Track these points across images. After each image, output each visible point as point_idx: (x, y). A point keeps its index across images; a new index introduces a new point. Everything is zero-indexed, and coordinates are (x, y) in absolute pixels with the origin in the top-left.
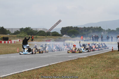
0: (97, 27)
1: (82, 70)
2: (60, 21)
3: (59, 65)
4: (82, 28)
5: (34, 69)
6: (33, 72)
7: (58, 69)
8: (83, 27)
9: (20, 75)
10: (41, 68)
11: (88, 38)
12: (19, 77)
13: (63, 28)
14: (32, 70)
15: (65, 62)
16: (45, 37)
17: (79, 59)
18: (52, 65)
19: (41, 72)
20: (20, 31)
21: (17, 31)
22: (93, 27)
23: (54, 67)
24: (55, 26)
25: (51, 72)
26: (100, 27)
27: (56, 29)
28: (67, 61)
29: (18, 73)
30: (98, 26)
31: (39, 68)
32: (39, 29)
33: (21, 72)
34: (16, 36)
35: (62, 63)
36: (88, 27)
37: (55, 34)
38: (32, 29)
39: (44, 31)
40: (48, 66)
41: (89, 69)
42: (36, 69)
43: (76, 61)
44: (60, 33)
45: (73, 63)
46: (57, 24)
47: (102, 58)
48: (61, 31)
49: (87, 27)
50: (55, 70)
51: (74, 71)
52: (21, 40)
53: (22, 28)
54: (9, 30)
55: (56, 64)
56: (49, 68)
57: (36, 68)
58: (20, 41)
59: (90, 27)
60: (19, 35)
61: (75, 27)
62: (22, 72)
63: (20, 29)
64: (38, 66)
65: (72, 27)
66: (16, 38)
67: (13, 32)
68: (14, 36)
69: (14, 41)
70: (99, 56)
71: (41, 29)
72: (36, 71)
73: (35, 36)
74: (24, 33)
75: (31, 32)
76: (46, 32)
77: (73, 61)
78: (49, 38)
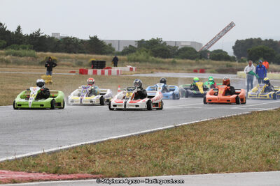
2: (231, 26)
3: (197, 127)
7: (192, 136)
10: (152, 132)
12: (89, 151)
13: (238, 42)
15: (215, 120)
16: (194, 61)
17: (252, 113)
18: (182, 126)
20: (136, 46)
21: (130, 46)
23: (183, 130)
24: (220, 36)
28: (222, 119)
32: (182, 44)
35: (207, 121)
37: (220, 56)
38: (165, 43)
39: (192, 48)
40: (172, 128)
41: (266, 136)
43: (243, 117)
46: (225, 31)
48: (233, 48)
50: (183, 138)
52: (134, 68)
53: (142, 41)
54: (110, 45)
55: (193, 125)
58: (131, 69)
60: (133, 56)
61: (266, 40)
63: (138, 42)
64: (148, 128)
65: (259, 39)
67: (121, 50)
69: (118, 71)
71: (188, 44)
73: (172, 60)
74: (145, 52)
75: (163, 50)
76: (198, 51)
77: (236, 117)
78: (204, 64)
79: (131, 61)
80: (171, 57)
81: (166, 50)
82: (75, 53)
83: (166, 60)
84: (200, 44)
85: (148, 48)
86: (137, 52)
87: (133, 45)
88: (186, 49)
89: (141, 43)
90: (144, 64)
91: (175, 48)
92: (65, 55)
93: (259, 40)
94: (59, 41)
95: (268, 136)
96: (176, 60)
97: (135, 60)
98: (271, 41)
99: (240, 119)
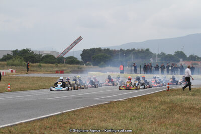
0: (142, 50)
1: (118, 122)
2: (80, 39)
3: (77, 113)
4: (118, 51)
5: (36, 120)
6: (35, 124)
7: (76, 120)
8: (118, 49)
9: (12, 129)
10: (47, 117)
11: (127, 67)
12: (10, 132)
13: (84, 51)
14: (34, 120)
15: (88, 108)
16: (55, 65)
17: (111, 103)
18: (67, 113)
19: (49, 125)
20: (12, 55)
21: (8, 54)
22: (136, 49)
23: (69, 116)
24: (72, 46)
25: (65, 125)
26: (148, 50)
27: (73, 52)
28: (92, 107)
29: (10, 126)
30: (145, 48)
31: (44, 118)
32: (45, 52)
33: (14, 124)
34: (5, 63)
36: (128, 50)
37: (72, 61)
38: (33, 52)
39: (52, 56)
40: (60, 114)
41: (129, 119)
42: (39, 119)
43: (106, 106)
44: (79, 58)
45: (102, 110)
46: (76, 43)
47: (149, 101)
48: (81, 55)
49: (126, 49)
50: (71, 122)
51: (104, 124)
52: (14, 70)
53: (17, 51)
56: (60, 118)
57: (40, 117)
58: (12, 71)
59: (130, 49)
60: (10, 61)
61: (105, 49)
62: (16, 125)
63: (13, 51)
66: (6, 67)
67: (1, 57)
68: (3, 63)
69: (3, 73)
70: (146, 99)
71: (49, 53)
72: (39, 124)
73: (38, 64)
74: (19, 59)
75: (31, 57)
76: (56, 57)
77: (101, 106)
78: (62, 67)
79: (10, 65)
80: (38, 63)
81: (34, 57)
83: (34, 64)
84: (57, 53)
85: (20, 56)
86: (14, 59)
87: (10, 53)
88: (48, 56)
89: (15, 52)
90: (19, 67)
91: (40, 55)
93: (99, 49)
96: (42, 64)
97: (12, 65)
98: (108, 49)
99: (105, 107)
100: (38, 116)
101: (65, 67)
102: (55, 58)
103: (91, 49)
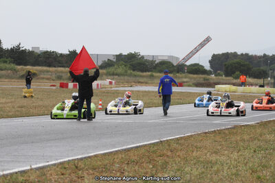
2: (208, 40)
3: (182, 141)
4: (260, 57)
7: (177, 151)
10: (137, 147)
13: (214, 56)
15: (199, 135)
16: (172, 75)
17: (235, 127)
18: (167, 141)
20: (115, 60)
21: (109, 60)
23: (169, 145)
24: (196, 50)
28: (206, 133)
31: (132, 148)
32: (160, 58)
34: (104, 71)
35: (191, 136)
36: (273, 55)
37: (197, 69)
38: (143, 57)
39: (170, 62)
40: (158, 142)
42: (125, 150)
43: (227, 132)
44: (207, 67)
45: (218, 138)
46: (202, 45)
48: (210, 62)
49: (271, 55)
50: (169, 153)
52: (113, 82)
53: (121, 55)
55: (178, 139)
56: (156, 148)
58: (111, 83)
60: (111, 70)
61: (242, 54)
63: (117, 56)
64: (133, 143)
65: (235, 53)
69: (98, 85)
71: (166, 58)
73: (149, 73)
74: (123, 66)
75: (140, 64)
76: (175, 64)
77: (220, 132)
78: (182, 78)
79: (110, 75)
81: (144, 64)
82: (55, 67)
83: (145, 74)
84: (177, 58)
85: (126, 62)
86: (116, 66)
87: (112, 59)
88: (163, 63)
89: (119, 57)
90: (122, 78)
91: (153, 62)
92: (45, 68)
93: (235, 55)
94: (39, 55)
95: (255, 151)
96: (154, 74)
97: (113, 74)
98: (247, 55)
99: (224, 133)
100: (124, 146)
101: (186, 78)
102: (173, 65)
103: (223, 54)
